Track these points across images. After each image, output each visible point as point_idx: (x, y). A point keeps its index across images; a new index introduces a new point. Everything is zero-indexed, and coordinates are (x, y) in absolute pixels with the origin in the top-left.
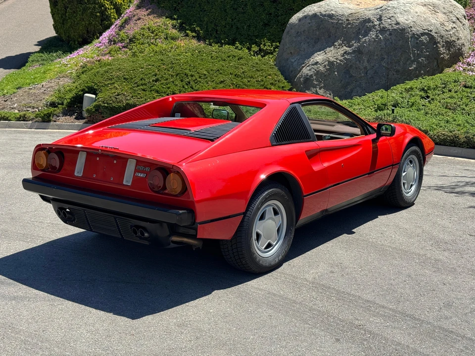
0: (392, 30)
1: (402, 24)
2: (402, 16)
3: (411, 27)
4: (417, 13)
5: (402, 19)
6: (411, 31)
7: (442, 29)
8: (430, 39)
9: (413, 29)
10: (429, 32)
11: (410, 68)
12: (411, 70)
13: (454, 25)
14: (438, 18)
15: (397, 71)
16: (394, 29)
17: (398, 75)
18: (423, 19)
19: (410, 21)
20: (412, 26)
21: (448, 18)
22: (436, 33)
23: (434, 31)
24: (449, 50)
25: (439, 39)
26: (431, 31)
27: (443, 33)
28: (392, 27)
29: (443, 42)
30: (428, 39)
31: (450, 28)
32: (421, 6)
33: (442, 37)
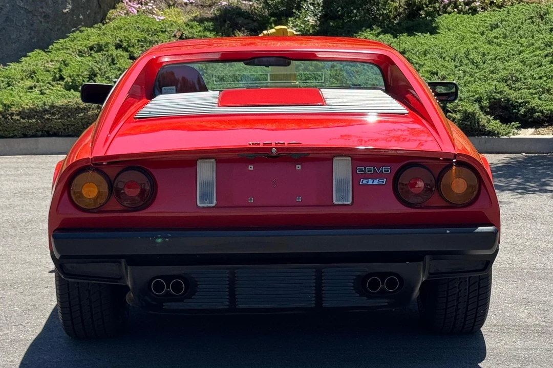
11: (65, 11)
12: (65, 14)
15: (46, 16)
17: (48, 22)
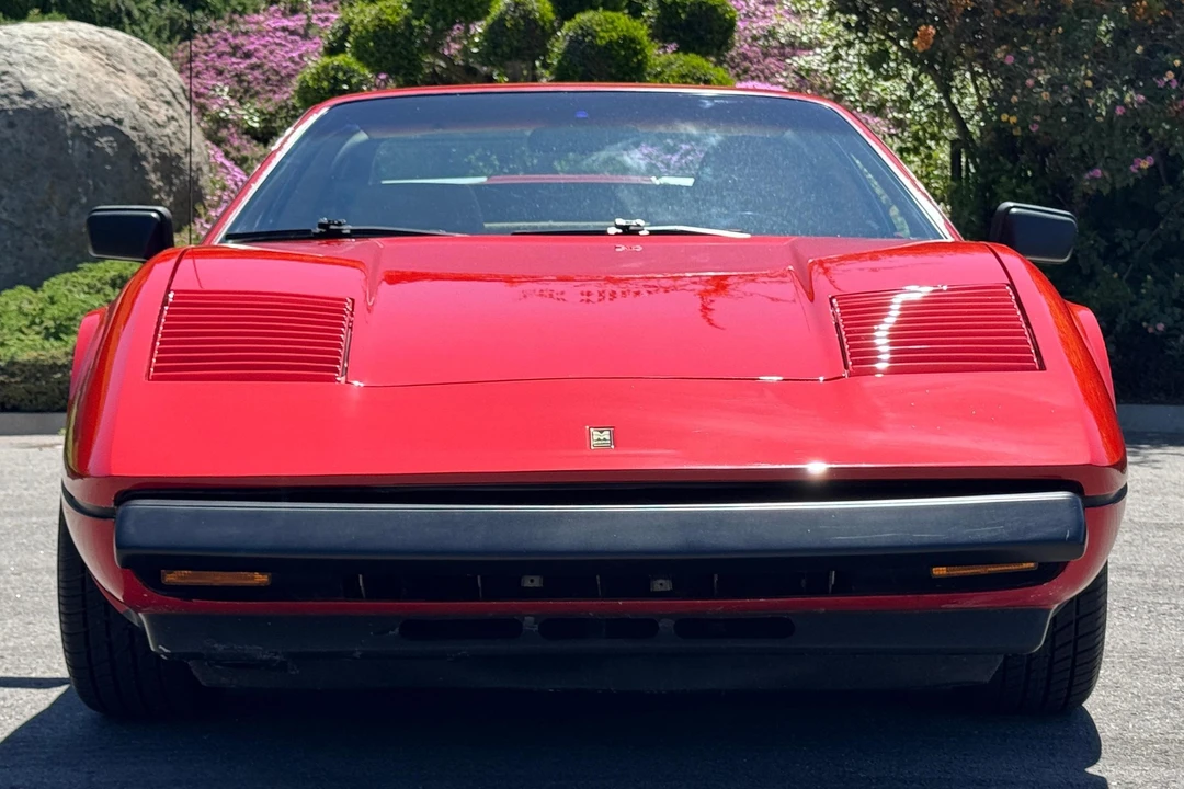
0: (14, 111)
1: (41, 95)
2: (35, 73)
3: (68, 106)
4: (72, 67)
5: (37, 81)
6: (71, 117)
7: (146, 118)
8: (121, 146)
9: (74, 112)
10: (117, 126)
13: (171, 112)
14: (127, 87)
16: (22, 110)
18: (92, 86)
19: (61, 88)
20: (70, 102)
21: (152, 89)
22: (134, 128)
23: (127, 122)
24: (171, 184)
25: (144, 148)
26: (120, 122)
27: (152, 131)
28: (13, 102)
29: (153, 155)
30: (115, 144)
31: (165, 119)
32: (75, 50)
33: (149, 141)
